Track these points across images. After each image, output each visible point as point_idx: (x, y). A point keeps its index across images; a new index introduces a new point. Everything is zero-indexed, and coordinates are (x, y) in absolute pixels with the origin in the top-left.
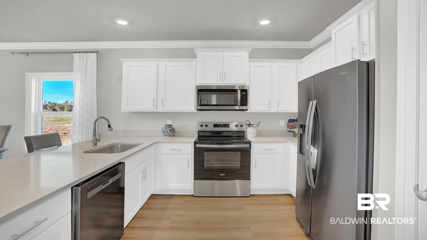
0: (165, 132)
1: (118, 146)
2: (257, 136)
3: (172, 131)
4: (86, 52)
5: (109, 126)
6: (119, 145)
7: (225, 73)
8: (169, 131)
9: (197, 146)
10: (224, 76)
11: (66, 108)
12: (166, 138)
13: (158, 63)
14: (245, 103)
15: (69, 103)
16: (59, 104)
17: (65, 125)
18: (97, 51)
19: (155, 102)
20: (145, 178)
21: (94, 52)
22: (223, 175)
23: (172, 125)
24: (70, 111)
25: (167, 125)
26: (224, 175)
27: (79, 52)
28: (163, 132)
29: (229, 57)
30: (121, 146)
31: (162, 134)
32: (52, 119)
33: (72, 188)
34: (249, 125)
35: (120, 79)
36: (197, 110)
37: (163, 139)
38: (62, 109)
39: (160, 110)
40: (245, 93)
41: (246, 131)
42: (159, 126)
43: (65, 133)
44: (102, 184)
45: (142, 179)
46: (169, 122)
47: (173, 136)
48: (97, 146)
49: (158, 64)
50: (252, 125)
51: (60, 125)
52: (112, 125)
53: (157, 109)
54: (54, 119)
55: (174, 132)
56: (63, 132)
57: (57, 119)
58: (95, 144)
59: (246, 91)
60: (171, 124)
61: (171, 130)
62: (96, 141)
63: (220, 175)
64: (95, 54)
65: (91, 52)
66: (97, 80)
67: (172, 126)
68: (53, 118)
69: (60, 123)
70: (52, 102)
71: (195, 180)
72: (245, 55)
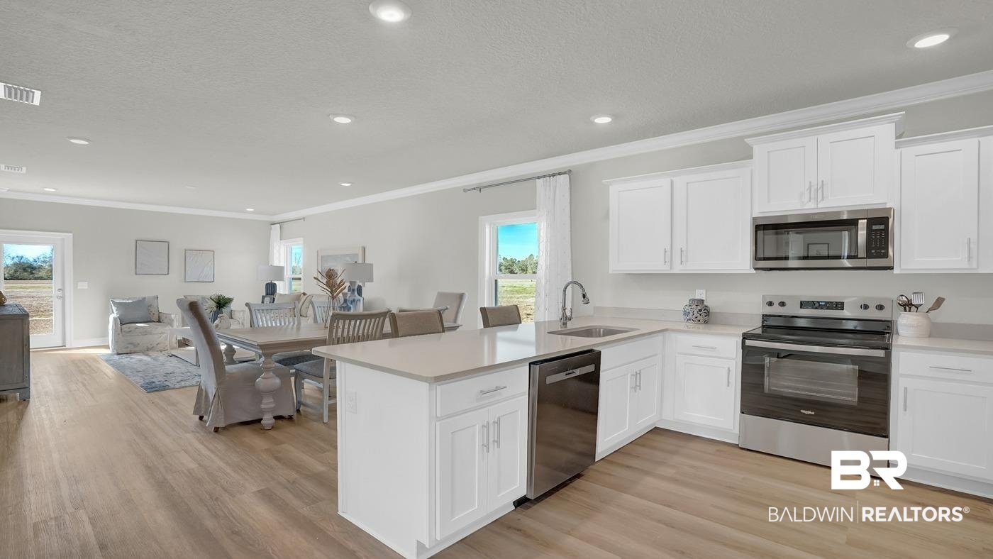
0: (689, 313)
1: (600, 331)
2: (930, 336)
3: (703, 311)
4: (554, 175)
5: (584, 296)
6: (602, 330)
7: (823, 185)
8: (695, 311)
9: (748, 342)
10: (820, 192)
11: (529, 269)
12: (690, 324)
13: (672, 178)
14: (883, 251)
15: (535, 259)
16: (519, 261)
17: (527, 300)
18: (570, 171)
19: (669, 253)
20: (638, 388)
21: (565, 173)
22: (809, 412)
23: (703, 301)
24: (534, 273)
25: (694, 300)
26: (813, 413)
27: (544, 177)
28: (686, 313)
29: (832, 144)
30: (603, 331)
31: (682, 317)
32: (508, 289)
33: (530, 364)
34: (908, 306)
35: (607, 216)
36: (756, 269)
37: (682, 326)
38: (523, 270)
39: (678, 269)
40: (882, 227)
41: (897, 321)
42: (679, 301)
43: (528, 314)
44: (565, 373)
45: (631, 388)
46: (700, 294)
47: (706, 322)
48: (566, 327)
49: (672, 182)
50: (917, 307)
51: (521, 300)
52: (588, 295)
53: (671, 268)
54: (512, 289)
55: (708, 314)
56: (525, 312)
57: (516, 288)
58: (565, 324)
59: (884, 221)
60: (704, 298)
61: (700, 311)
62: (565, 319)
63: (802, 411)
64: (567, 176)
65: (560, 174)
66: (571, 220)
67: (705, 303)
68: (511, 287)
69: (521, 297)
70: (509, 259)
71: (743, 413)
72: (884, 131)
